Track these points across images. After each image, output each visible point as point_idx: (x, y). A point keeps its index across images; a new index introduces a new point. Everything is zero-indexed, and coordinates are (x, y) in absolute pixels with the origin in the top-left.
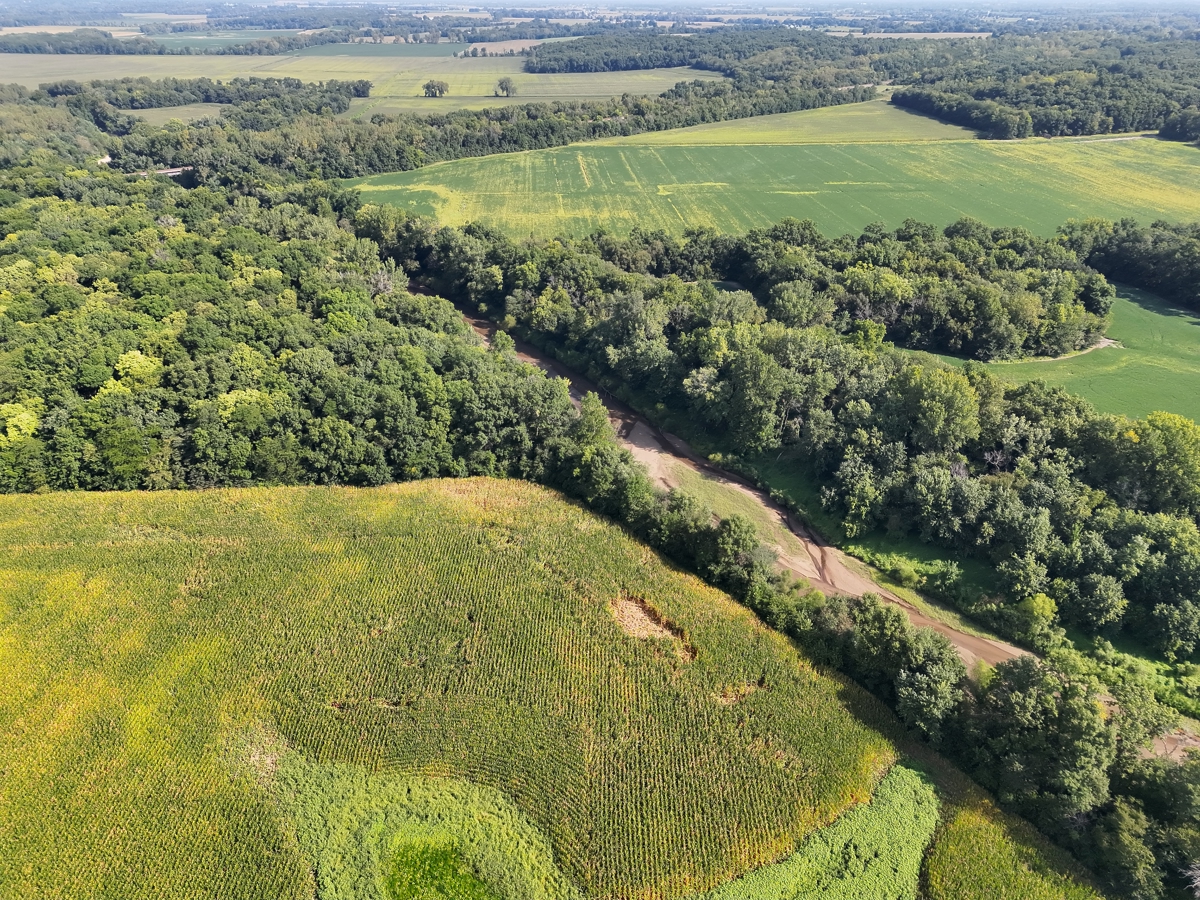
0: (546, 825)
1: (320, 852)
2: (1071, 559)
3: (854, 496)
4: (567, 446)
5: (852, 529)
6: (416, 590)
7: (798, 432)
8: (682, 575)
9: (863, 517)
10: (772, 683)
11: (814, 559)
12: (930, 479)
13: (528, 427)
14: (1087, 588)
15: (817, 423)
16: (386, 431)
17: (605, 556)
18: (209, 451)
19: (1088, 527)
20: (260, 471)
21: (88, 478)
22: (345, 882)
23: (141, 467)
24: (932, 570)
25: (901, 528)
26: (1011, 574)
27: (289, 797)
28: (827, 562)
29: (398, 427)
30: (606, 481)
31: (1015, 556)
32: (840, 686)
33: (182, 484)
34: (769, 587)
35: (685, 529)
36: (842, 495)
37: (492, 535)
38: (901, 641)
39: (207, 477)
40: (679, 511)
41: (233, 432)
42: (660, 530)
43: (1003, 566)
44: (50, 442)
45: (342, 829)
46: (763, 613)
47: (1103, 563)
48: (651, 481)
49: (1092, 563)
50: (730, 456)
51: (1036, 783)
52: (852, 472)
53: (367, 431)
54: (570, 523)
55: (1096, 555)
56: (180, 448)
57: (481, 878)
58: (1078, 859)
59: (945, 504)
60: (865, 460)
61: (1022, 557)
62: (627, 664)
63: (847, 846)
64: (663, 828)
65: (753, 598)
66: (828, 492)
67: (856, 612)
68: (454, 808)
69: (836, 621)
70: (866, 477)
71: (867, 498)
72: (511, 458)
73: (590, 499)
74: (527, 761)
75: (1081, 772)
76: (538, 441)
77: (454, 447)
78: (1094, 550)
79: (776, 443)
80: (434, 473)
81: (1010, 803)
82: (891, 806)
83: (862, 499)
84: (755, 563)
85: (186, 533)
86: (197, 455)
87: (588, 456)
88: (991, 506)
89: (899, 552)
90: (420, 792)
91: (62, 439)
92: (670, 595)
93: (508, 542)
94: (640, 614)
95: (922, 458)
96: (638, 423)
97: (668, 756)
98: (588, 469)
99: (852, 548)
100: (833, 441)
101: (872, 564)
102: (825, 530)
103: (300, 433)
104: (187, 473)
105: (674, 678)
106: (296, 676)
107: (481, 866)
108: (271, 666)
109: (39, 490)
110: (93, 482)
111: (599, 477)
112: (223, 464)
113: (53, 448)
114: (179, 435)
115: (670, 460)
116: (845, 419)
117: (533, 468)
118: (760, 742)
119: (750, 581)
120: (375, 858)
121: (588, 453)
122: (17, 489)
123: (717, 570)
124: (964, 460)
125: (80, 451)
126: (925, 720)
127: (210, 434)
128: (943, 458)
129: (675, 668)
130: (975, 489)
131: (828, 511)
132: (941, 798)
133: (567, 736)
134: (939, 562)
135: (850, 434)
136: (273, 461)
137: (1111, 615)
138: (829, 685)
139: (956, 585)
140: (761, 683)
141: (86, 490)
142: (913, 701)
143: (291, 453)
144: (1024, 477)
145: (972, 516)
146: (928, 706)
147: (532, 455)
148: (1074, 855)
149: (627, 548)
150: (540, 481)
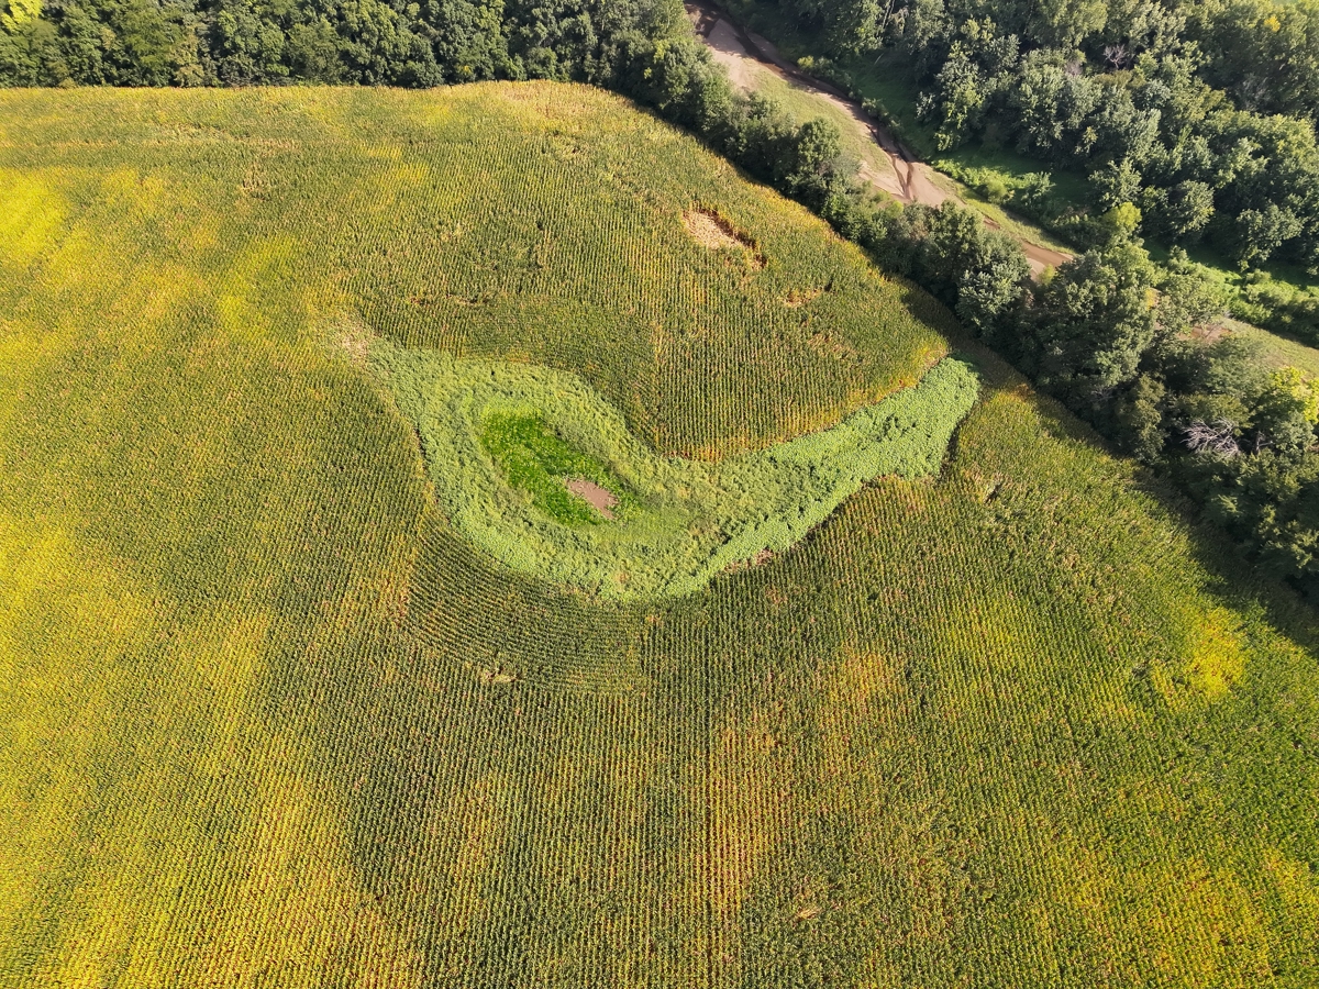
0: (617, 401)
1: (418, 416)
2: (1168, 166)
3: (952, 101)
4: (637, 41)
5: (944, 141)
6: (482, 198)
7: (902, 28)
8: (758, 188)
9: (959, 126)
10: (838, 288)
11: (899, 174)
12: (1038, 78)
13: (592, 17)
14: (1176, 196)
15: (924, 14)
16: (432, 19)
17: (678, 168)
18: (238, 40)
19: (1196, 132)
20: (298, 68)
21: (114, 71)
22: (444, 437)
23: (169, 58)
24: (1022, 184)
25: (997, 139)
26: (1102, 183)
27: (384, 374)
28: (913, 179)
29: (445, 13)
30: (680, 83)
31: (1112, 163)
32: (905, 291)
33: (216, 81)
34: (848, 197)
35: (764, 136)
36: (939, 102)
37: (556, 144)
38: (971, 244)
39: (241, 73)
40: (759, 118)
41: (262, 17)
42: (737, 138)
43: (1096, 175)
44: (62, 24)
45: (435, 400)
46: (839, 225)
47: (1200, 170)
48: (731, 84)
49: (1190, 170)
50: (822, 60)
51: (1072, 367)
52: (955, 74)
53: (411, 20)
54: (640, 132)
55: (1196, 161)
56: (206, 37)
57: (563, 439)
58: (1095, 429)
59: (1049, 107)
60: (972, 59)
61: (1118, 164)
62: (697, 271)
63: (888, 419)
64: (724, 405)
65: (829, 209)
66: (925, 99)
67: (933, 221)
68: (536, 387)
69: (910, 229)
70: (970, 78)
71: (966, 104)
72: (573, 58)
73: (662, 106)
74: (601, 350)
75: (1115, 352)
76: (604, 36)
77: (509, 42)
78: (1195, 155)
79: (876, 44)
80: (489, 75)
81: (1045, 386)
82: (935, 390)
83: (960, 104)
84: (836, 172)
85: (232, 134)
86: (227, 45)
87: (661, 53)
88: (1100, 109)
89: (991, 166)
90: (503, 374)
91: (75, 22)
92: (744, 207)
93: (574, 152)
94: (712, 226)
95: (1034, 54)
96: (720, 21)
97: (733, 348)
98: (660, 69)
99: (942, 163)
100: (940, 35)
101: (960, 180)
102: (916, 145)
103: (335, 21)
104: (219, 68)
105: (742, 283)
106: (372, 274)
107: (563, 430)
108: (346, 265)
109: (63, 84)
110: (121, 76)
111: (673, 78)
112: (257, 56)
113: (66, 32)
114: (202, 21)
115: (753, 66)
116: (956, 8)
117: (599, 69)
118: (820, 337)
119: (828, 191)
120: (468, 421)
121: (661, 48)
122: (39, 82)
123: (794, 180)
124: (1082, 57)
125: (99, 37)
126: (980, 316)
127: (237, 19)
128: (1059, 56)
129: (744, 275)
130: (1086, 89)
131: (922, 122)
132: (982, 384)
133: (638, 332)
134: (1032, 175)
135: (958, 26)
136: (311, 54)
137: (1194, 224)
138: (894, 289)
139: (1044, 198)
140: (828, 288)
141: (114, 85)
142: (972, 300)
143: (329, 44)
144: (1142, 76)
145: (1075, 121)
146: (985, 303)
147: (597, 53)
148: (1093, 426)
149: (702, 159)
150: (607, 85)
